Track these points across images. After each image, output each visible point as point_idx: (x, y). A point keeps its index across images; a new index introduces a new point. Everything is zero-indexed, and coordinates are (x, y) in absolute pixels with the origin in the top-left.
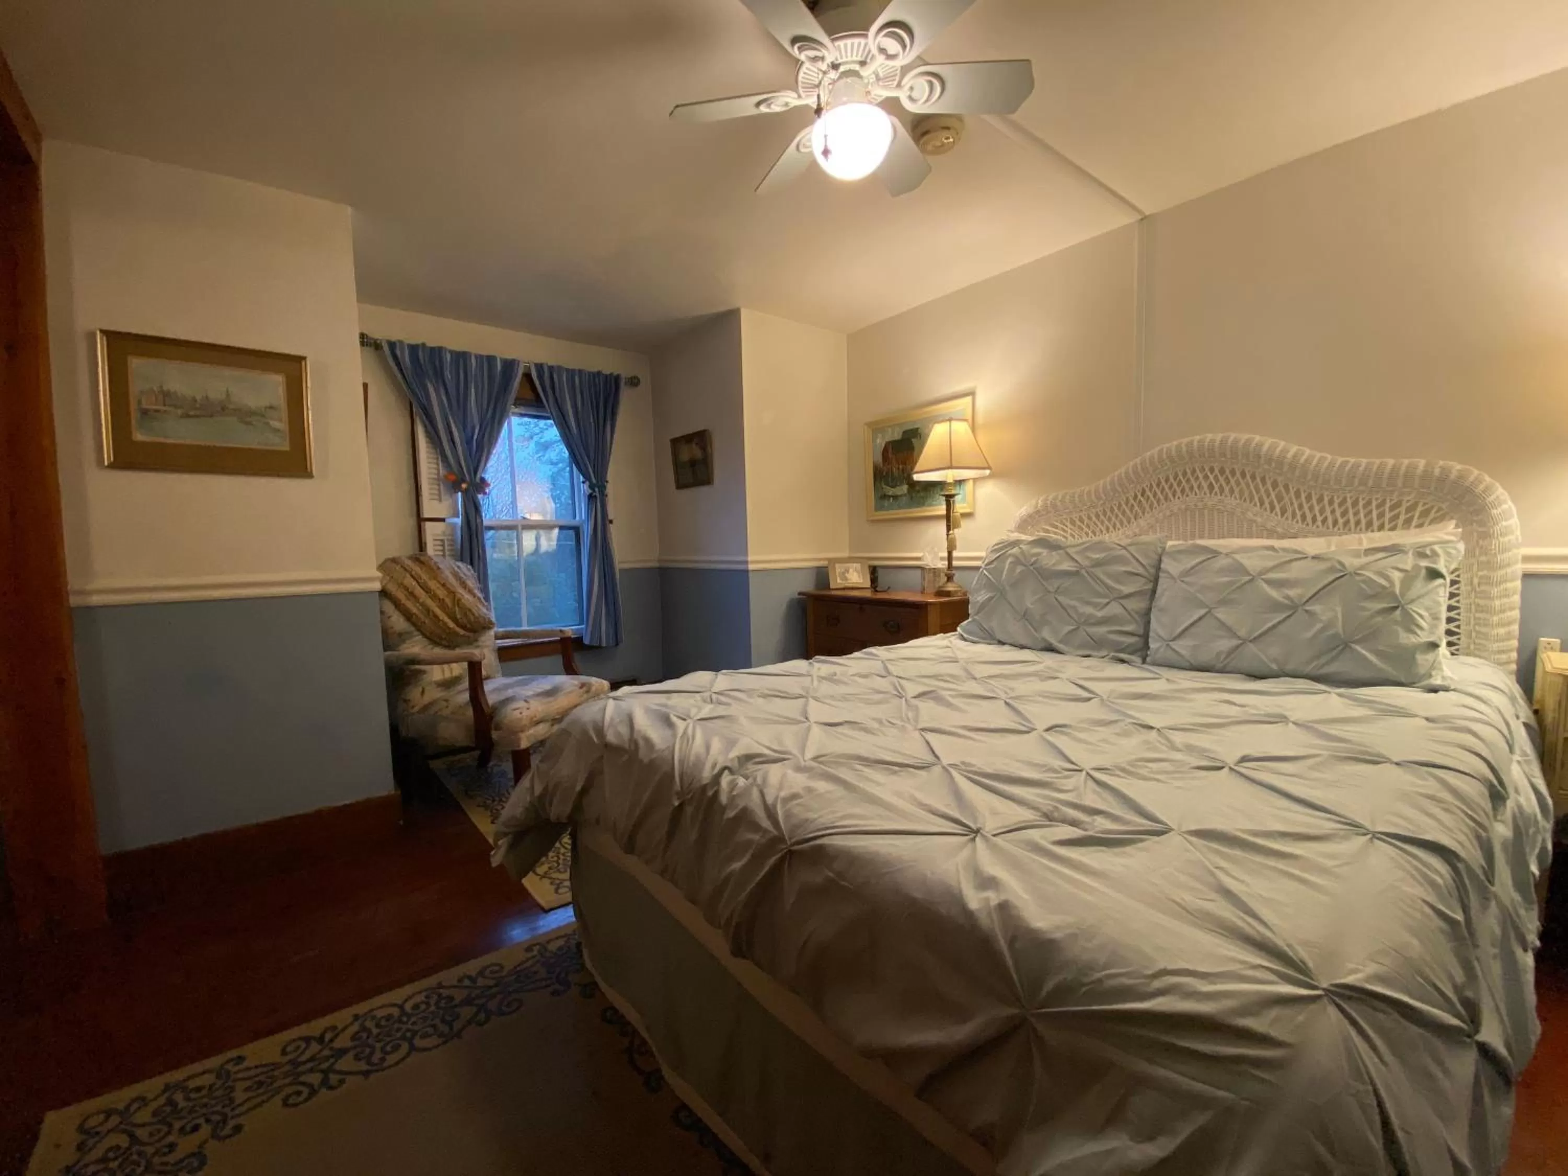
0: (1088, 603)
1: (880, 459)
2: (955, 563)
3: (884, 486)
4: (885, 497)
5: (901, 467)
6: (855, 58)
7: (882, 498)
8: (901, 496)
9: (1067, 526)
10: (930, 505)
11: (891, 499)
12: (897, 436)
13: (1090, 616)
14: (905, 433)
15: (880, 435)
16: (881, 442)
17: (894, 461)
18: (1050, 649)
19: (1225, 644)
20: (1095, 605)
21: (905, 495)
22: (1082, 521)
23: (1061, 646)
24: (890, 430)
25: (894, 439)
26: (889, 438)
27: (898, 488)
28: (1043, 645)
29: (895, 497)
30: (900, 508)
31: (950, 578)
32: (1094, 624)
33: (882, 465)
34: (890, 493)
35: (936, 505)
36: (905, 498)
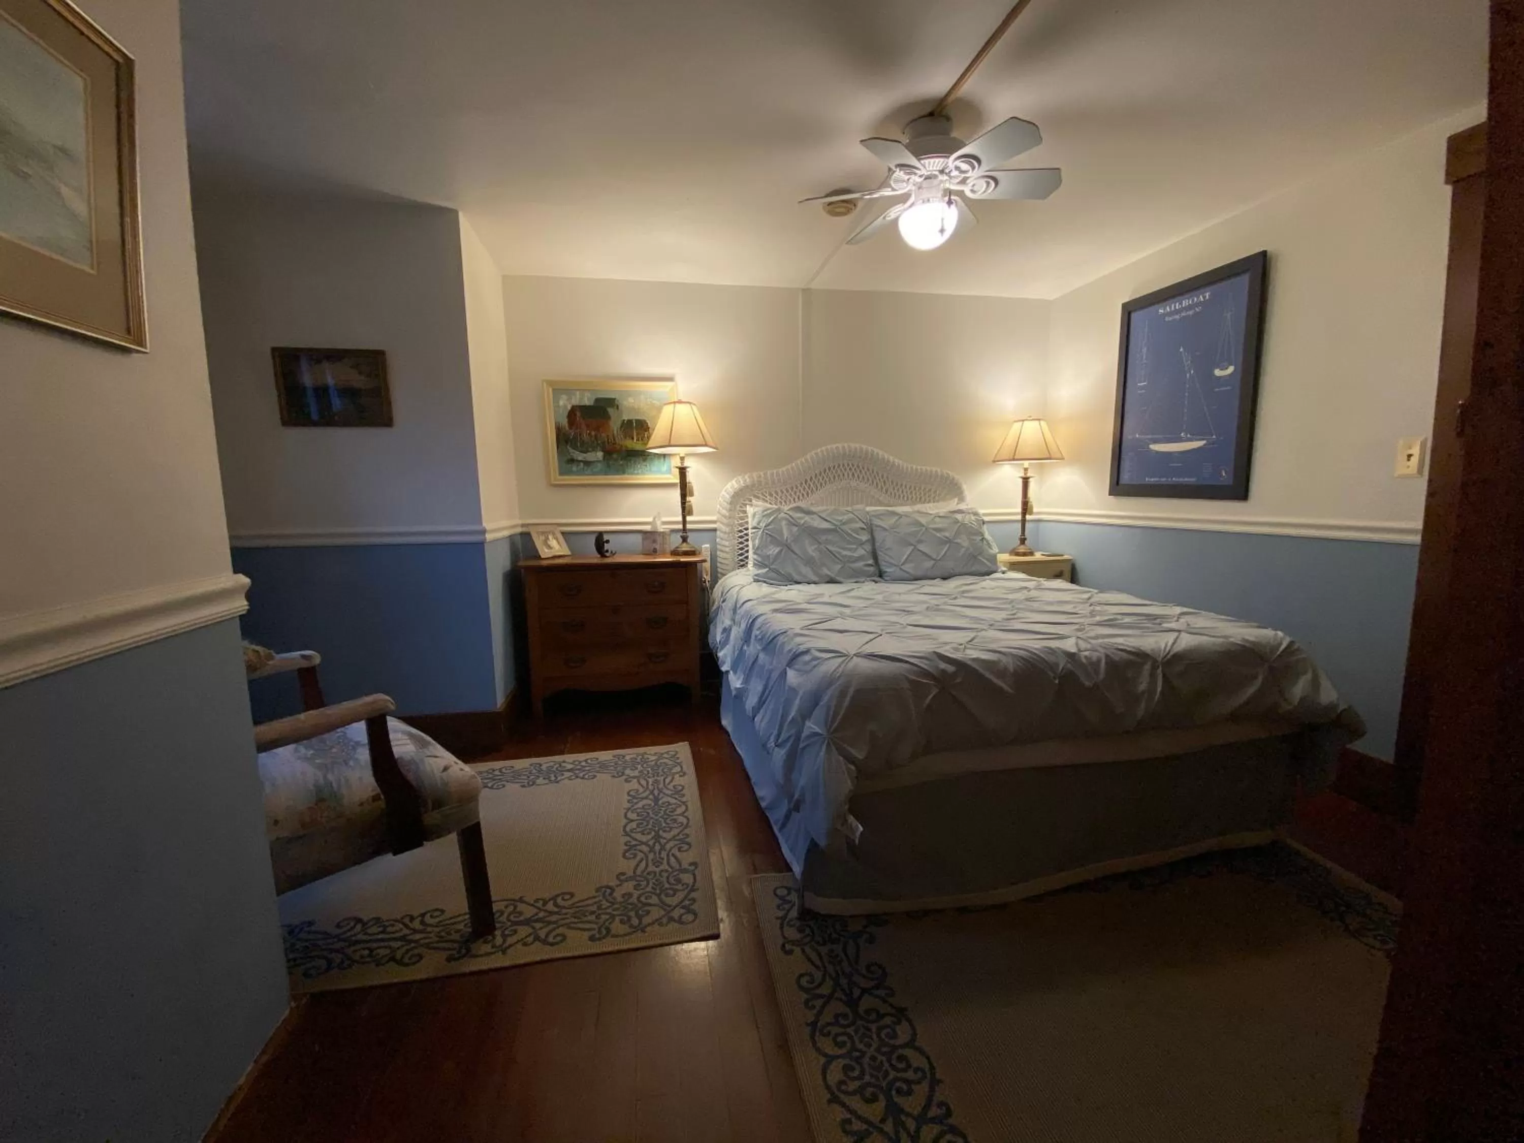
0: (844, 549)
1: (564, 422)
2: (689, 526)
3: (571, 450)
4: (572, 461)
5: (593, 433)
6: (935, 169)
7: (568, 464)
8: (593, 462)
9: (766, 497)
10: (632, 474)
11: (582, 464)
12: (588, 400)
13: (850, 557)
14: (597, 400)
15: (564, 397)
16: (566, 403)
17: (584, 426)
18: (832, 581)
19: (929, 564)
20: (850, 550)
21: (598, 461)
22: (777, 493)
23: (838, 578)
24: (578, 393)
25: (582, 404)
26: (576, 401)
27: (589, 454)
28: (828, 579)
29: (587, 463)
30: (594, 474)
31: (684, 539)
32: (854, 562)
33: (567, 428)
34: (580, 458)
35: (638, 474)
36: (599, 465)
